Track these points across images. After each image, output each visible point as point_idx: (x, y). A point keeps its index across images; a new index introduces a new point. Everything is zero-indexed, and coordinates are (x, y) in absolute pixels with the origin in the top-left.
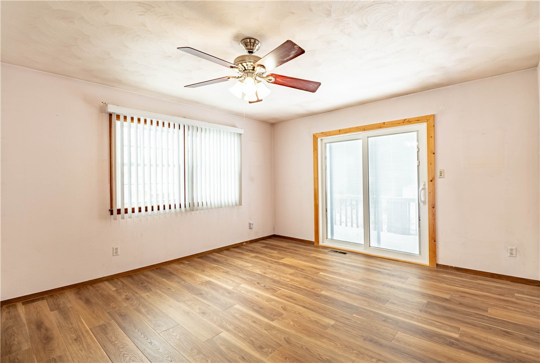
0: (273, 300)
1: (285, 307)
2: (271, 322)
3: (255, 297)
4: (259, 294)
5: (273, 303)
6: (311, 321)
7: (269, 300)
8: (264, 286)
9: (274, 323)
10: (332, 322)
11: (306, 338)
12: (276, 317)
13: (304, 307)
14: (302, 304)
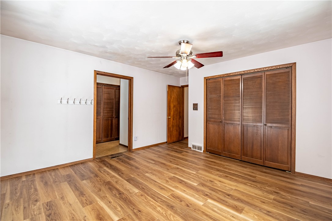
0: (173, 187)
1: (167, 182)
2: (174, 175)
3: (186, 190)
4: (183, 192)
5: (173, 185)
6: (156, 175)
7: (176, 187)
8: (181, 201)
9: (173, 175)
10: (147, 174)
11: (161, 170)
12: (172, 177)
13: (156, 182)
14: (156, 183)
